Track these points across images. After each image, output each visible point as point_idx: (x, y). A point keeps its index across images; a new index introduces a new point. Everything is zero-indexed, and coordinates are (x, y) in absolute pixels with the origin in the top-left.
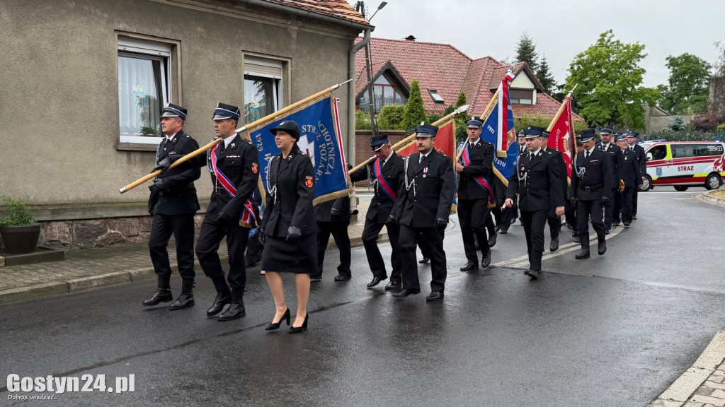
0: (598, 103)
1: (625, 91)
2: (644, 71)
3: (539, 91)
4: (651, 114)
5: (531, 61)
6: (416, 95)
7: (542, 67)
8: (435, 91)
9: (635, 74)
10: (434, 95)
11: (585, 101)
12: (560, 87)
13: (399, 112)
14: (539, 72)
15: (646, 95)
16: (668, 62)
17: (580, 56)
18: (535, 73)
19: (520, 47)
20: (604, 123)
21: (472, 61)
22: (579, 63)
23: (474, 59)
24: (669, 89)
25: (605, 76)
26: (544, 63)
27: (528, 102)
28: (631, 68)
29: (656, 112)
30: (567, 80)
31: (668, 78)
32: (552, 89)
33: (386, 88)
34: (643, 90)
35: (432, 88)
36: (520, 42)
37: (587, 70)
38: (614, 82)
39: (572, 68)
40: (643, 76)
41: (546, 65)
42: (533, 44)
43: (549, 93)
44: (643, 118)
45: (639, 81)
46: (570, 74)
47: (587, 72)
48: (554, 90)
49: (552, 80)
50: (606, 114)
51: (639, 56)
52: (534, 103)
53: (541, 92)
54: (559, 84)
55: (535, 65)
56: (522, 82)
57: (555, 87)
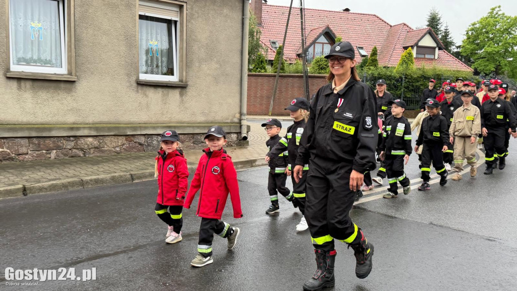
0: (486, 59)
1: (507, 51)
3: (440, 49)
5: (437, 28)
7: (445, 32)
8: (362, 48)
9: (514, 38)
10: (361, 51)
11: (476, 57)
12: (458, 47)
14: (443, 36)
17: (473, 25)
18: (440, 37)
19: (429, 18)
20: (490, 74)
21: (391, 26)
22: (472, 30)
23: (393, 25)
25: (492, 39)
26: (446, 30)
27: (432, 57)
28: (511, 34)
30: (463, 42)
32: (452, 48)
33: (325, 46)
35: (360, 46)
36: (429, 14)
37: (476, 36)
38: (498, 44)
39: (467, 33)
41: (448, 31)
42: (439, 16)
43: (449, 51)
46: (465, 37)
47: (478, 36)
48: (454, 49)
49: (452, 42)
50: (492, 67)
52: (436, 58)
54: (457, 45)
55: (440, 31)
56: (428, 42)
57: (454, 47)
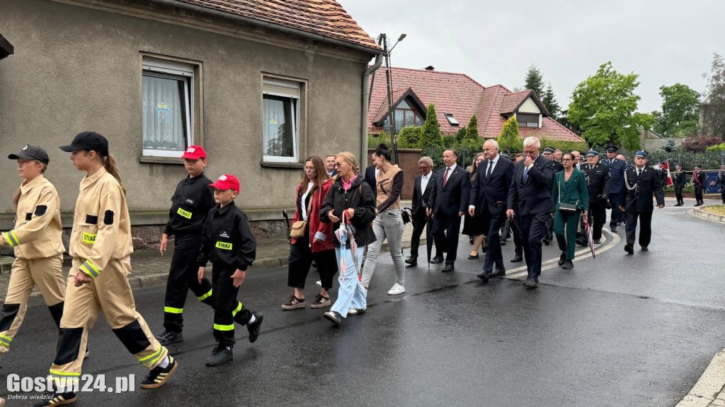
0: (598, 126)
1: (622, 116)
2: (638, 98)
3: (544, 116)
4: (646, 137)
5: (538, 89)
6: (432, 118)
7: (548, 94)
8: (451, 115)
9: (631, 100)
10: (450, 118)
11: (586, 125)
12: (564, 113)
13: (416, 132)
14: (545, 99)
15: (641, 120)
16: (661, 91)
17: (580, 86)
18: (542, 100)
19: (528, 76)
21: (484, 88)
22: (580, 91)
23: (486, 87)
24: (662, 114)
25: (604, 102)
26: (549, 91)
27: (535, 125)
28: (626, 95)
29: (651, 135)
30: (570, 106)
31: (662, 105)
32: (557, 114)
33: (407, 112)
34: (637, 116)
35: (449, 113)
36: (528, 73)
37: (587, 98)
38: (612, 109)
39: (575, 96)
40: (638, 102)
41: (551, 93)
42: (540, 75)
43: (554, 117)
44: (639, 140)
45: (634, 107)
46: (573, 101)
48: (559, 115)
49: (557, 106)
50: (605, 136)
51: (633, 85)
52: (540, 126)
53: (546, 117)
54: (563, 110)
55: (542, 93)
56: (529, 107)
57: (559, 113)
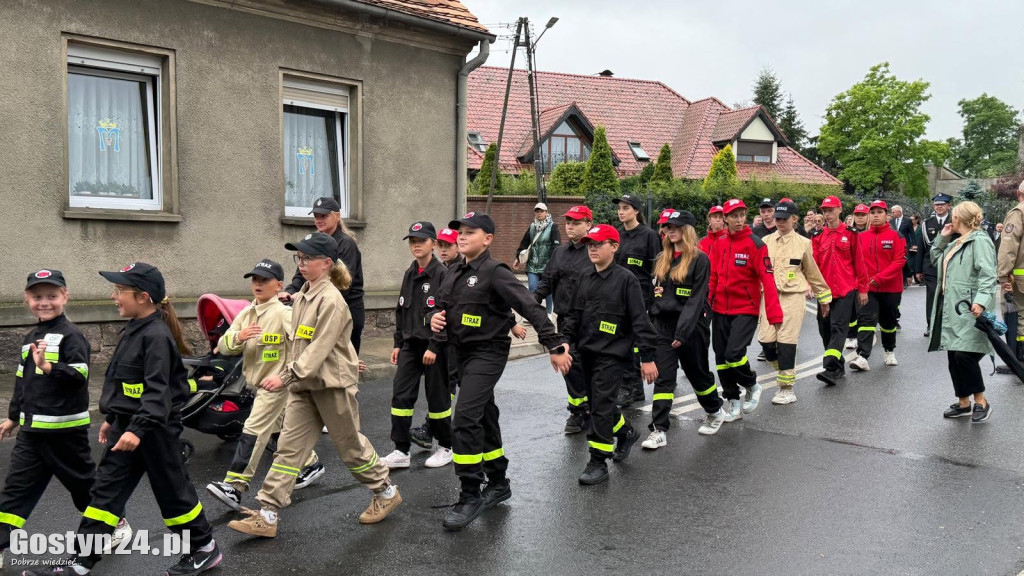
0: (864, 161)
1: (901, 145)
2: (927, 118)
3: (781, 145)
4: (938, 177)
5: (773, 105)
6: (601, 148)
7: (788, 113)
8: (637, 145)
9: (915, 122)
10: (636, 150)
11: (846, 159)
12: (812, 140)
13: (578, 171)
14: (784, 120)
15: (930, 151)
16: (960, 108)
17: (839, 98)
18: (779, 121)
19: (758, 85)
20: (872, 188)
21: (689, 104)
22: (838, 107)
23: (692, 101)
24: (963, 143)
25: (874, 124)
26: (790, 108)
27: (767, 160)
28: (908, 114)
29: (944, 175)
30: (822, 130)
31: (962, 129)
32: (801, 142)
33: (570, 140)
34: (925, 145)
35: (634, 141)
36: (758, 79)
37: (847, 118)
38: (886, 133)
39: (829, 114)
40: (926, 124)
41: (793, 110)
42: (776, 82)
43: (797, 148)
44: (926, 182)
45: (920, 131)
46: (826, 122)
47: (849, 119)
48: (804, 144)
49: (801, 131)
50: (875, 176)
51: (920, 98)
52: (774, 161)
53: (783, 146)
54: (811, 136)
55: (779, 110)
56: (757, 132)
57: (805, 140)
